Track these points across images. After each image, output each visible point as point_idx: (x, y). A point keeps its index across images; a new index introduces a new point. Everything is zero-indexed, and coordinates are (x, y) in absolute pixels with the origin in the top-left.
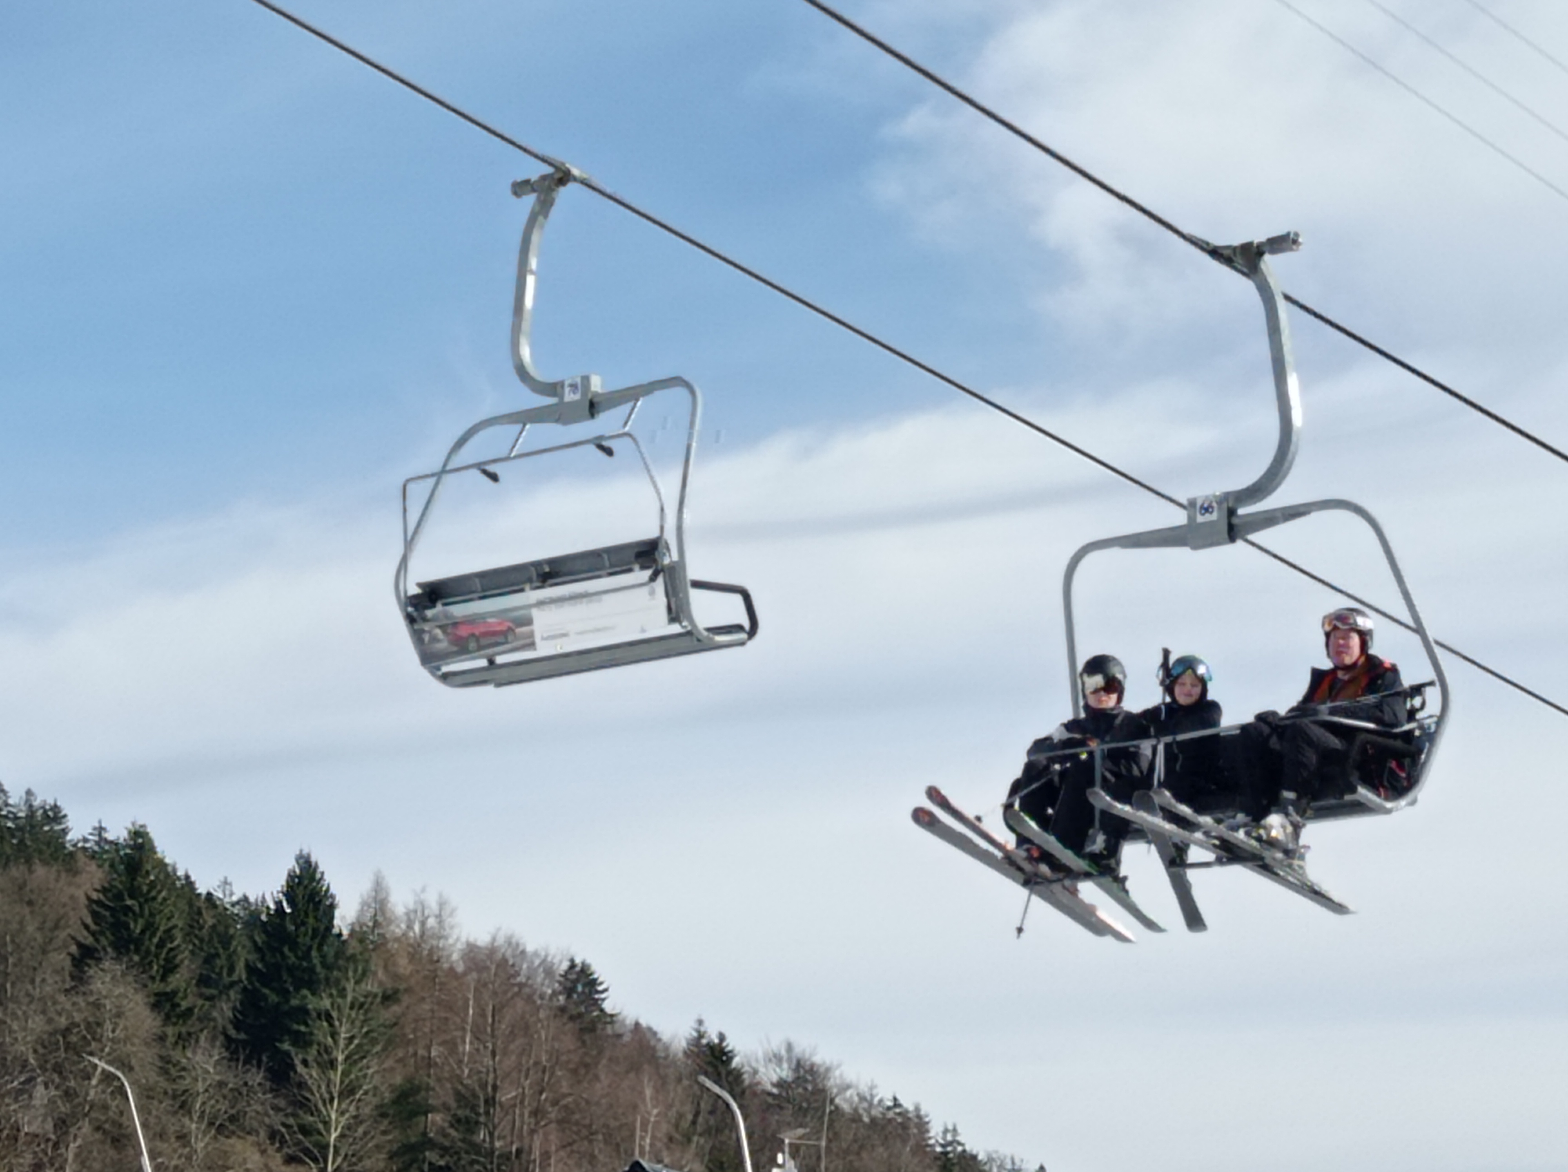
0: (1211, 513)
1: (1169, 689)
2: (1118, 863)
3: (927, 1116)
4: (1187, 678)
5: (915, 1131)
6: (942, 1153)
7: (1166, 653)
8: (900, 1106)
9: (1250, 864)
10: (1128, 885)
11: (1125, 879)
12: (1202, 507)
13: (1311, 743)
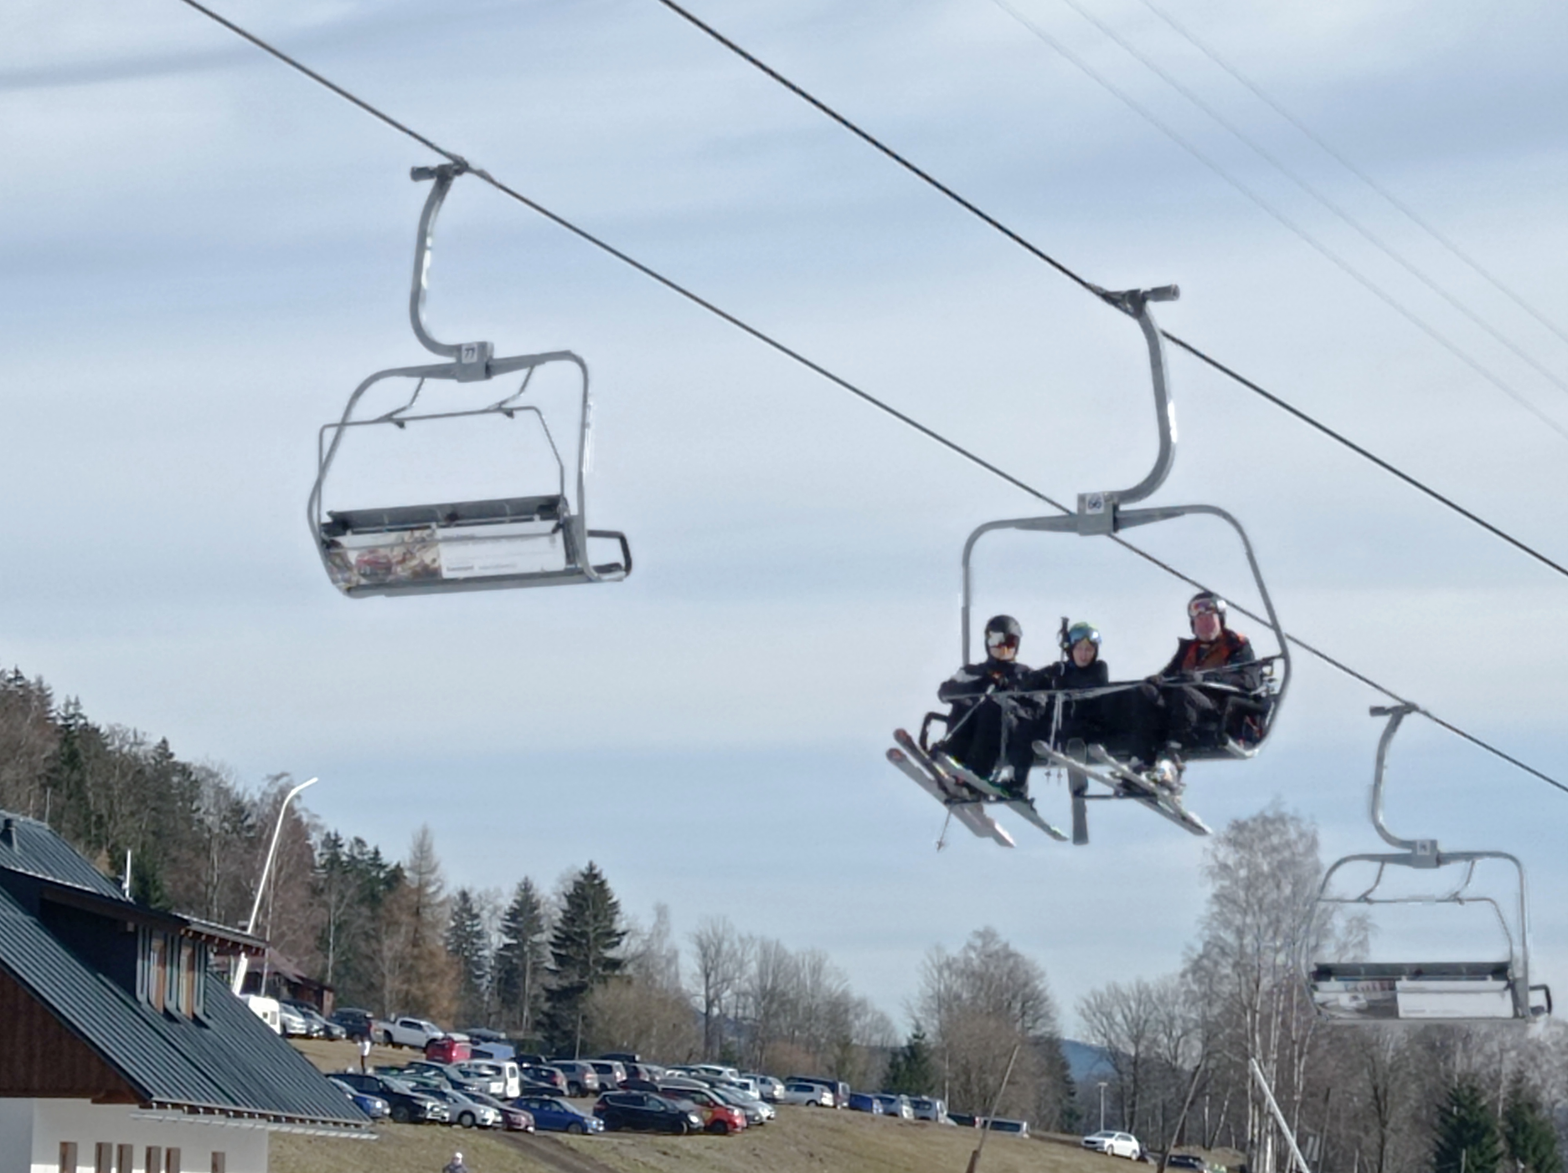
0: (1099, 507)
1: (1069, 651)
2: (1026, 789)
3: (49, 688)
4: (1084, 644)
5: (36, 703)
6: (63, 726)
7: (1065, 622)
8: (22, 678)
9: (1143, 799)
10: (1036, 805)
11: (1032, 800)
12: (1090, 502)
13: (1192, 703)
